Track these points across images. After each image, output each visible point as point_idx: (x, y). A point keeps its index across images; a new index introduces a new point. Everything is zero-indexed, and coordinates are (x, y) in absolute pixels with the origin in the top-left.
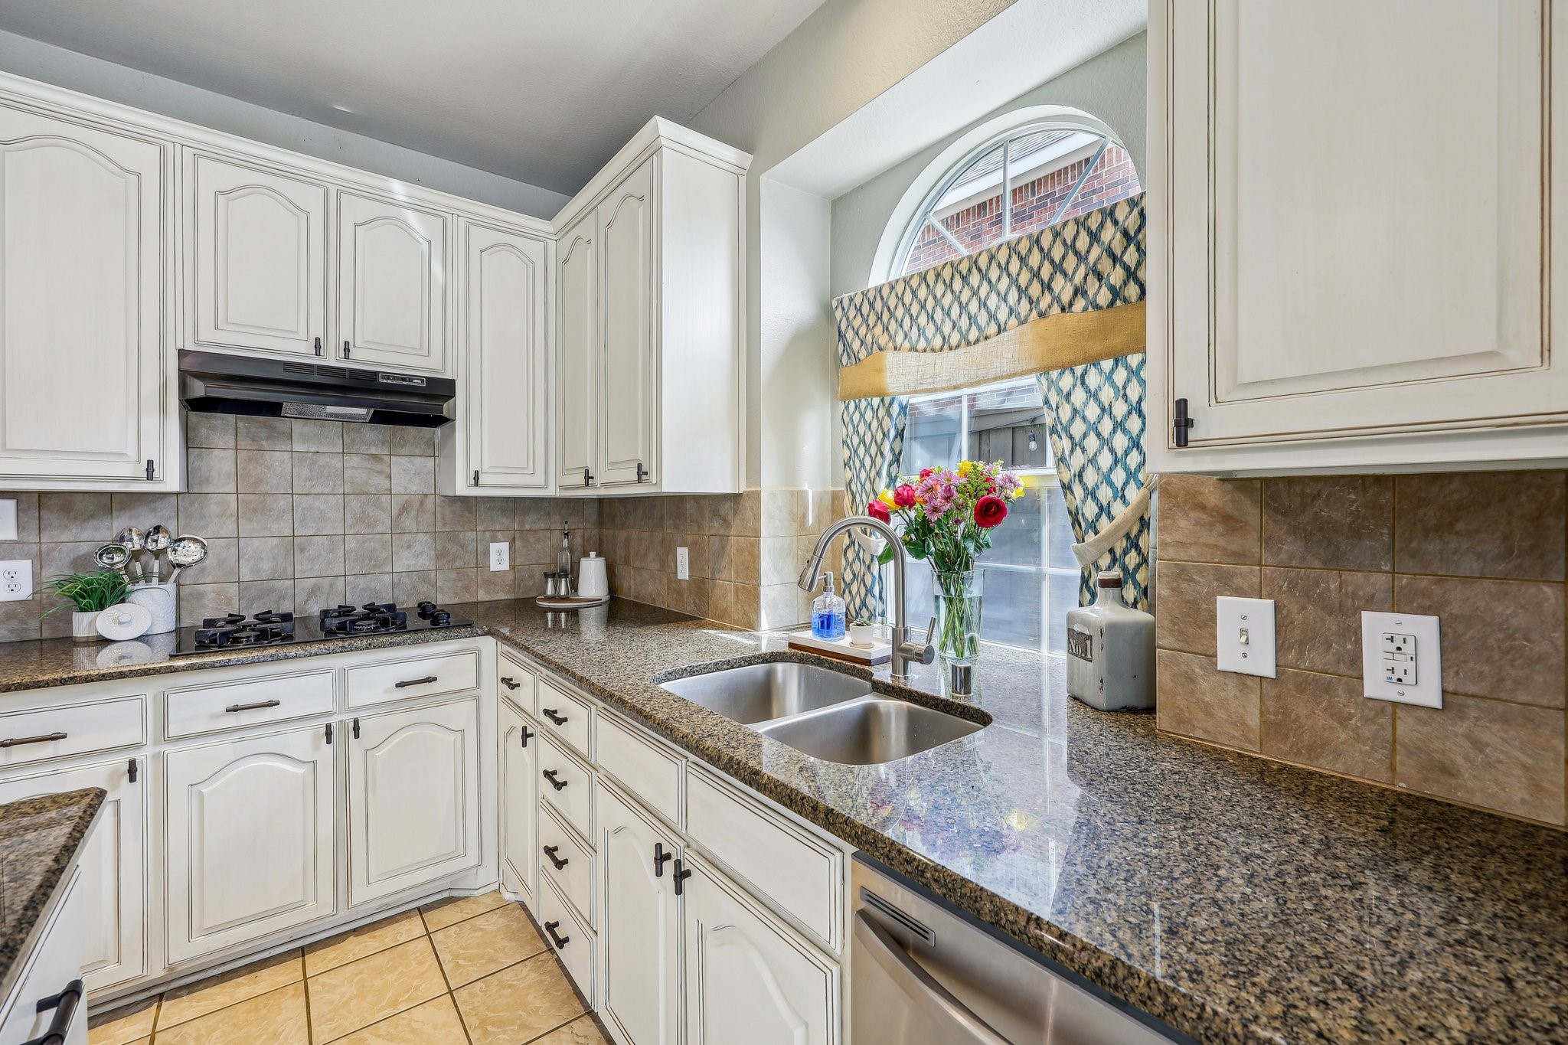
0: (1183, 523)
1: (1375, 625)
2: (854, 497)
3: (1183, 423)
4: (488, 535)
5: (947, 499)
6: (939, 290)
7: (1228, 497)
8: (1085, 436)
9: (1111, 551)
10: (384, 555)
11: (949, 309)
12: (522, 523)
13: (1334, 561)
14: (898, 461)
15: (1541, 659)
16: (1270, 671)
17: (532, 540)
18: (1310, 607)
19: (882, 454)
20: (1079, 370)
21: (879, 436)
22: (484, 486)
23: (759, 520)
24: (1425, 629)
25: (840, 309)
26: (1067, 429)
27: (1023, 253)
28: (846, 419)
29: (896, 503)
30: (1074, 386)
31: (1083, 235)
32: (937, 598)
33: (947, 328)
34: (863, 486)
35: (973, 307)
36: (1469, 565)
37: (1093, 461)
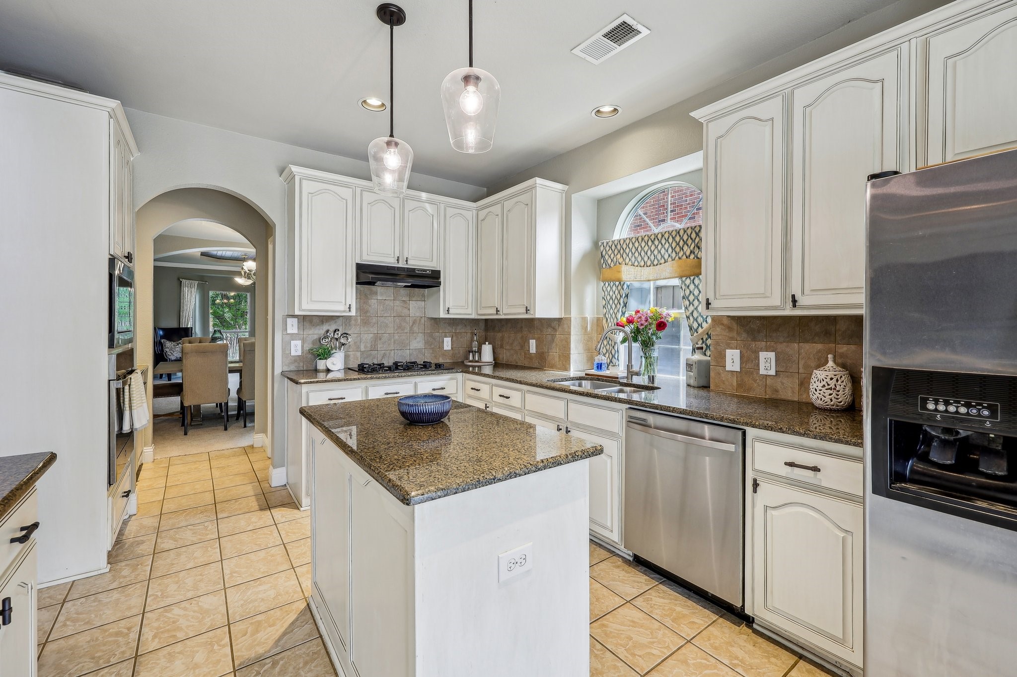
0: (718, 329)
1: (763, 355)
2: (607, 320)
3: (708, 304)
4: (443, 334)
5: (646, 321)
6: (643, 244)
7: (729, 321)
8: (694, 300)
9: (702, 339)
10: (407, 342)
11: (647, 252)
12: (456, 330)
13: (754, 339)
14: (626, 306)
15: (794, 361)
16: (739, 370)
17: (459, 337)
18: (748, 352)
19: (620, 303)
20: (692, 278)
21: (619, 297)
22: (451, 314)
23: (570, 328)
24: (772, 355)
25: (602, 246)
26: (688, 298)
27: (674, 236)
28: (604, 289)
29: (627, 322)
30: (690, 283)
31: (694, 233)
32: (642, 357)
33: (646, 259)
34: (611, 315)
35: (656, 252)
36: (782, 339)
37: (696, 309)
